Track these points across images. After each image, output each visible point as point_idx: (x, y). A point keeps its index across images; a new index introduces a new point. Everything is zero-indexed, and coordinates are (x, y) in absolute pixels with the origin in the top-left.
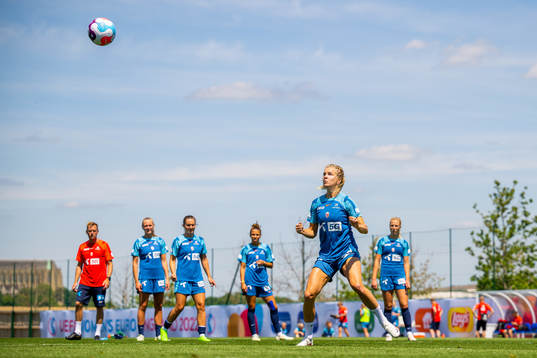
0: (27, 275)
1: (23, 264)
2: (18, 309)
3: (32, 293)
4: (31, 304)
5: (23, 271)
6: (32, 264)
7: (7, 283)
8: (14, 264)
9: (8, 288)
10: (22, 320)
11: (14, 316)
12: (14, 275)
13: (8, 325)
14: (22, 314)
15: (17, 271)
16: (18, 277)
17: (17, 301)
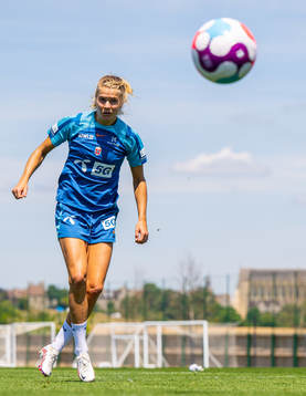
0: (290, 287)
1: (285, 274)
2: (279, 331)
3: (296, 310)
4: (296, 325)
5: (285, 283)
6: (296, 274)
7: (267, 298)
8: (274, 274)
9: (267, 304)
10: (285, 346)
11: (275, 341)
12: (275, 287)
13: (267, 352)
14: (285, 338)
15: (278, 283)
16: (280, 291)
17: (278, 322)
